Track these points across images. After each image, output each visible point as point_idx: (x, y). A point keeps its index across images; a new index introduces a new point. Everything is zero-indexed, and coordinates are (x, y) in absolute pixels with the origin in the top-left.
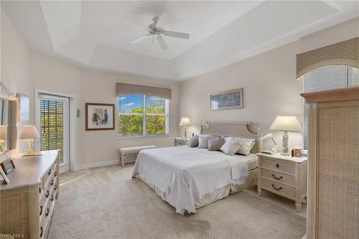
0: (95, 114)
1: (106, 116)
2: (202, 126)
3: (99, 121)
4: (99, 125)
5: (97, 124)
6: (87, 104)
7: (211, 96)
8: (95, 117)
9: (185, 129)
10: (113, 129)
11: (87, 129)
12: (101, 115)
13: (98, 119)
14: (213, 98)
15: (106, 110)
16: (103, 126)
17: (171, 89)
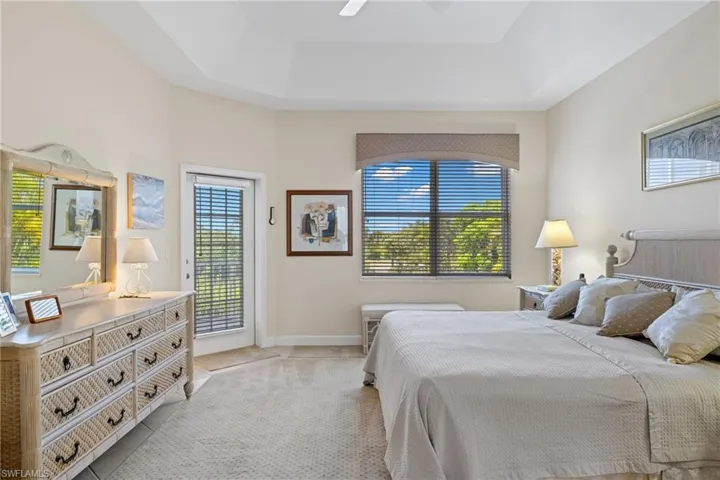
0: (308, 216)
1: (332, 221)
2: (612, 250)
3: (315, 234)
4: (316, 242)
5: (311, 241)
6: (290, 193)
7: (644, 136)
8: (307, 225)
9: (556, 260)
10: (349, 253)
11: (291, 253)
12: (320, 218)
13: (313, 231)
14: (650, 144)
15: (331, 207)
16: (325, 247)
17: (518, 135)
